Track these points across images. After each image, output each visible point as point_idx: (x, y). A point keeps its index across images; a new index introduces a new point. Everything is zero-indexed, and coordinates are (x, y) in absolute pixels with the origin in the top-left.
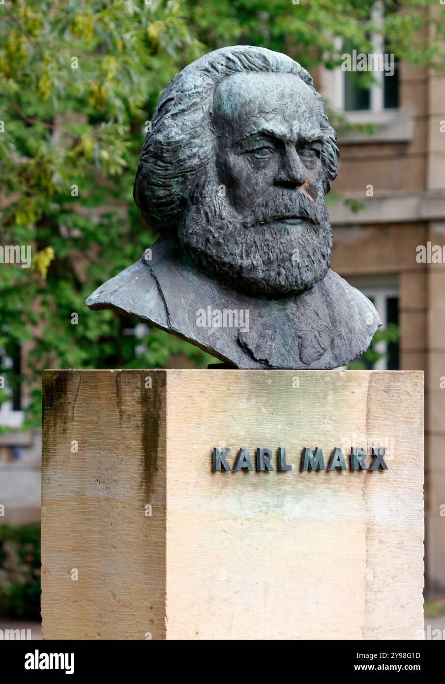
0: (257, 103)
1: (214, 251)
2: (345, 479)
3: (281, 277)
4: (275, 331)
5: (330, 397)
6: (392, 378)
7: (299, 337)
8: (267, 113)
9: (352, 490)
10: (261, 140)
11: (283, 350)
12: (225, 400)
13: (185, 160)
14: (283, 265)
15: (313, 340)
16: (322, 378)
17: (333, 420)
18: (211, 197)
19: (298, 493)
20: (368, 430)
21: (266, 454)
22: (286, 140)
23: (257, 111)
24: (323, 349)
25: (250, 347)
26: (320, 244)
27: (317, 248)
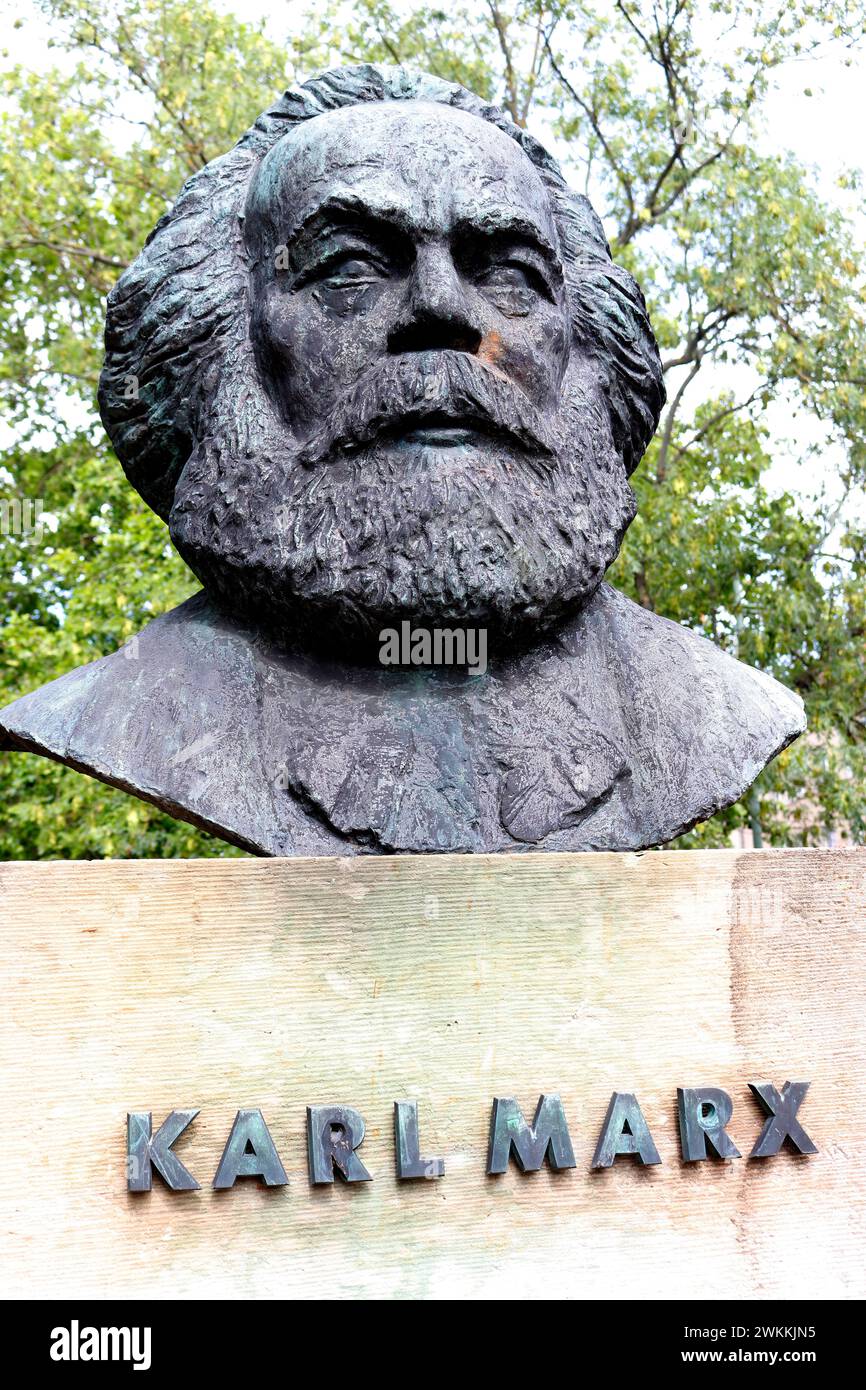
0: (324, 147)
1: (228, 542)
2: (665, 1190)
3: (398, 582)
4: (414, 749)
5: (594, 936)
6: (814, 871)
7: (502, 764)
8: (350, 166)
9: (693, 1225)
10: (334, 233)
11: (435, 801)
12: (179, 955)
13: (153, 325)
14: (401, 547)
15: (550, 771)
16: (558, 875)
17: (608, 1006)
18: (231, 411)
20: (739, 1030)
21: (337, 1126)
22: (412, 229)
23: (322, 168)
24: (581, 795)
25: (316, 796)
26: (555, 506)
27: (540, 512)
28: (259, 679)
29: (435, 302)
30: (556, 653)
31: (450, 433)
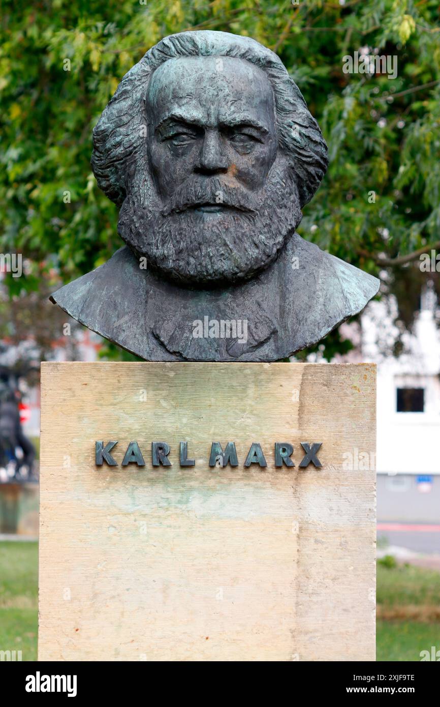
0: (171, 88)
1: (136, 241)
2: (270, 476)
3: (190, 267)
5: (251, 391)
6: (333, 371)
8: (181, 98)
9: (279, 487)
10: (175, 125)
12: (113, 393)
14: (192, 254)
16: (240, 370)
17: (254, 415)
18: (139, 186)
19: (208, 490)
20: (300, 425)
21: (161, 448)
22: (203, 125)
23: (171, 97)
24: (256, 340)
25: (162, 339)
26: (254, 232)
27: (247, 236)
28: (147, 292)
29: (206, 162)
30: (257, 283)
31: (213, 209)
